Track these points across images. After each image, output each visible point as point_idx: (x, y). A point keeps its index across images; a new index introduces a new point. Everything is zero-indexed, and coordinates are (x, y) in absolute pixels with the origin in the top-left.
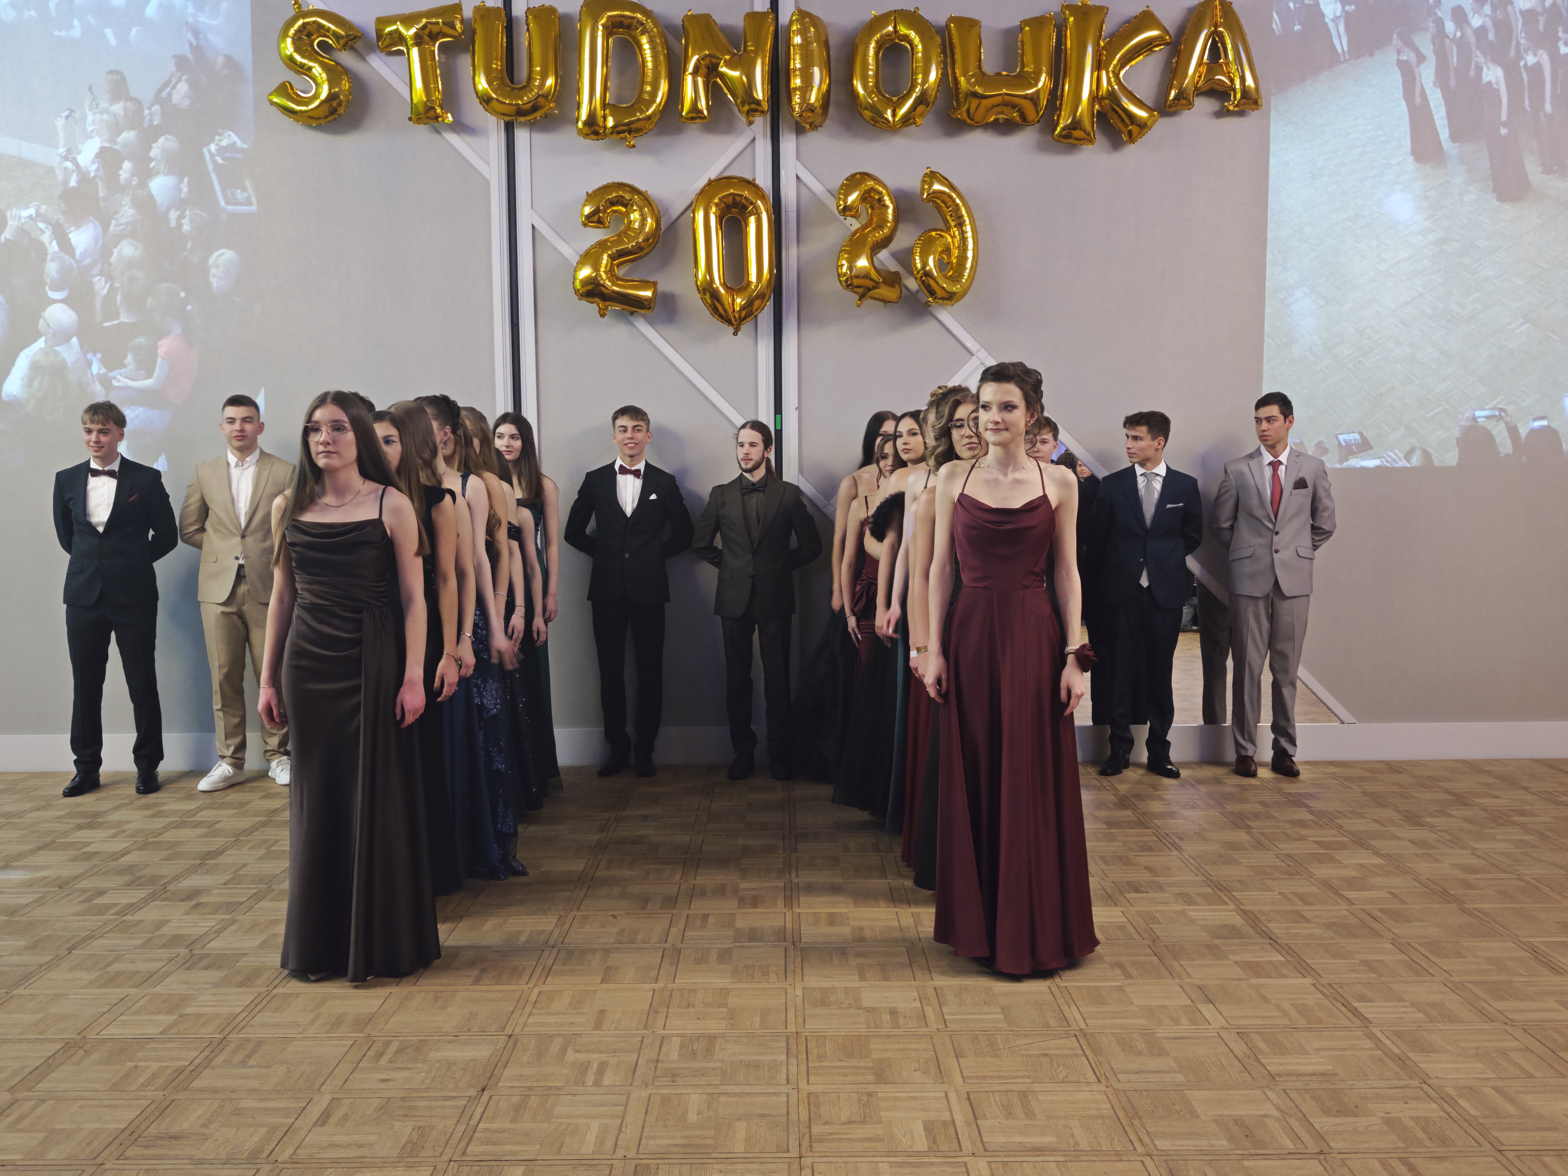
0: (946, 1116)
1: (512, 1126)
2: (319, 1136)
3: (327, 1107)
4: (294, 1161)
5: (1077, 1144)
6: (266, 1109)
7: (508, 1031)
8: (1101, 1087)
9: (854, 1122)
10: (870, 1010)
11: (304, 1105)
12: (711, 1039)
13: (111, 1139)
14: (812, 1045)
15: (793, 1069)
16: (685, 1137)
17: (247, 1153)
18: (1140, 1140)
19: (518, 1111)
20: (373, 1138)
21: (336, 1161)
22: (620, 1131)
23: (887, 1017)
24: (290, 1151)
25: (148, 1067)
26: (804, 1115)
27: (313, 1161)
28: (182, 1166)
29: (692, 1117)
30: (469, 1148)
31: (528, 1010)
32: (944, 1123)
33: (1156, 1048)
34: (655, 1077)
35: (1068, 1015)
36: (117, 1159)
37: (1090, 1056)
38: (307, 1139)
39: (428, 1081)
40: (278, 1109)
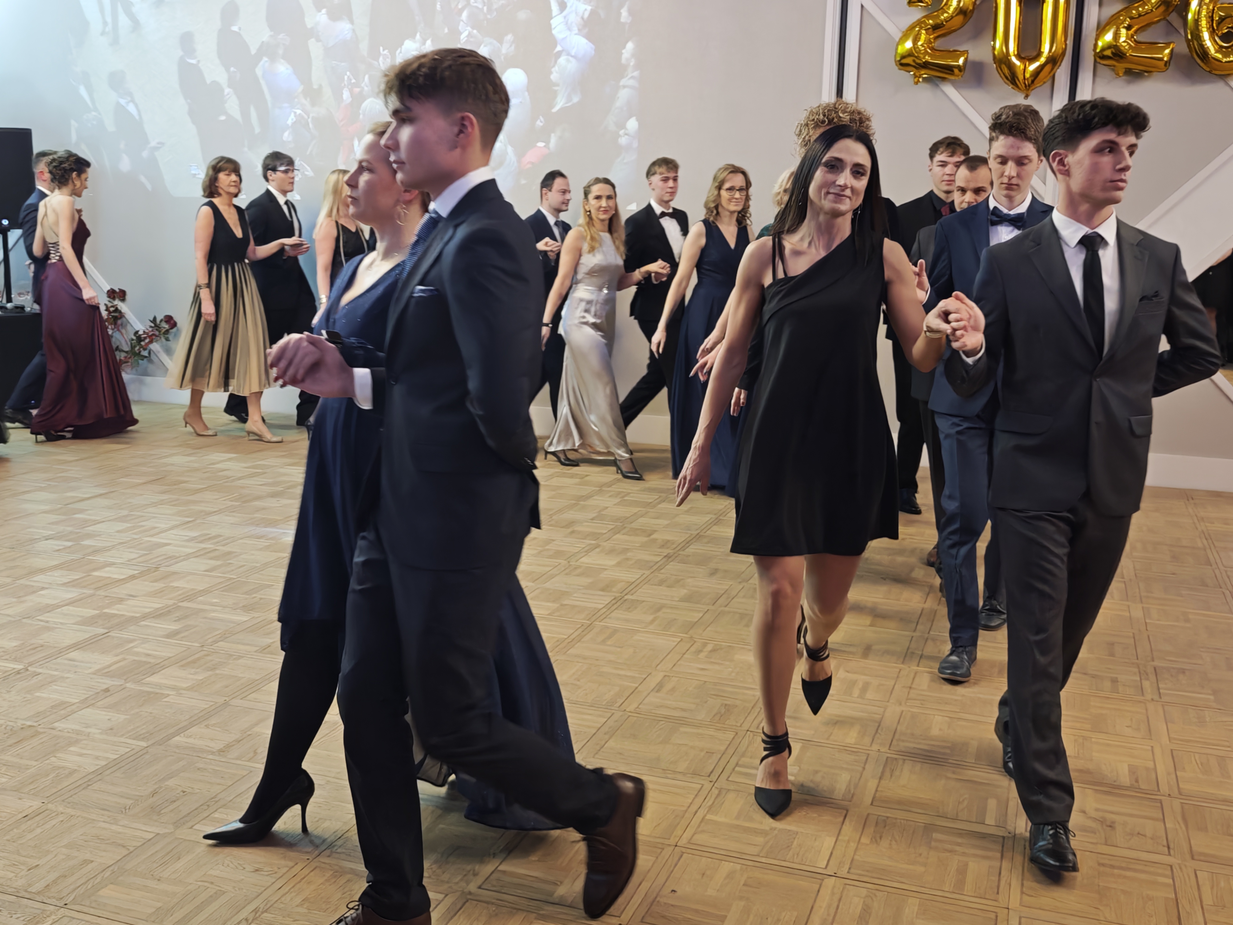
32: (1148, 769)
34: (907, 699)
38: (647, 699)
40: (628, 676)
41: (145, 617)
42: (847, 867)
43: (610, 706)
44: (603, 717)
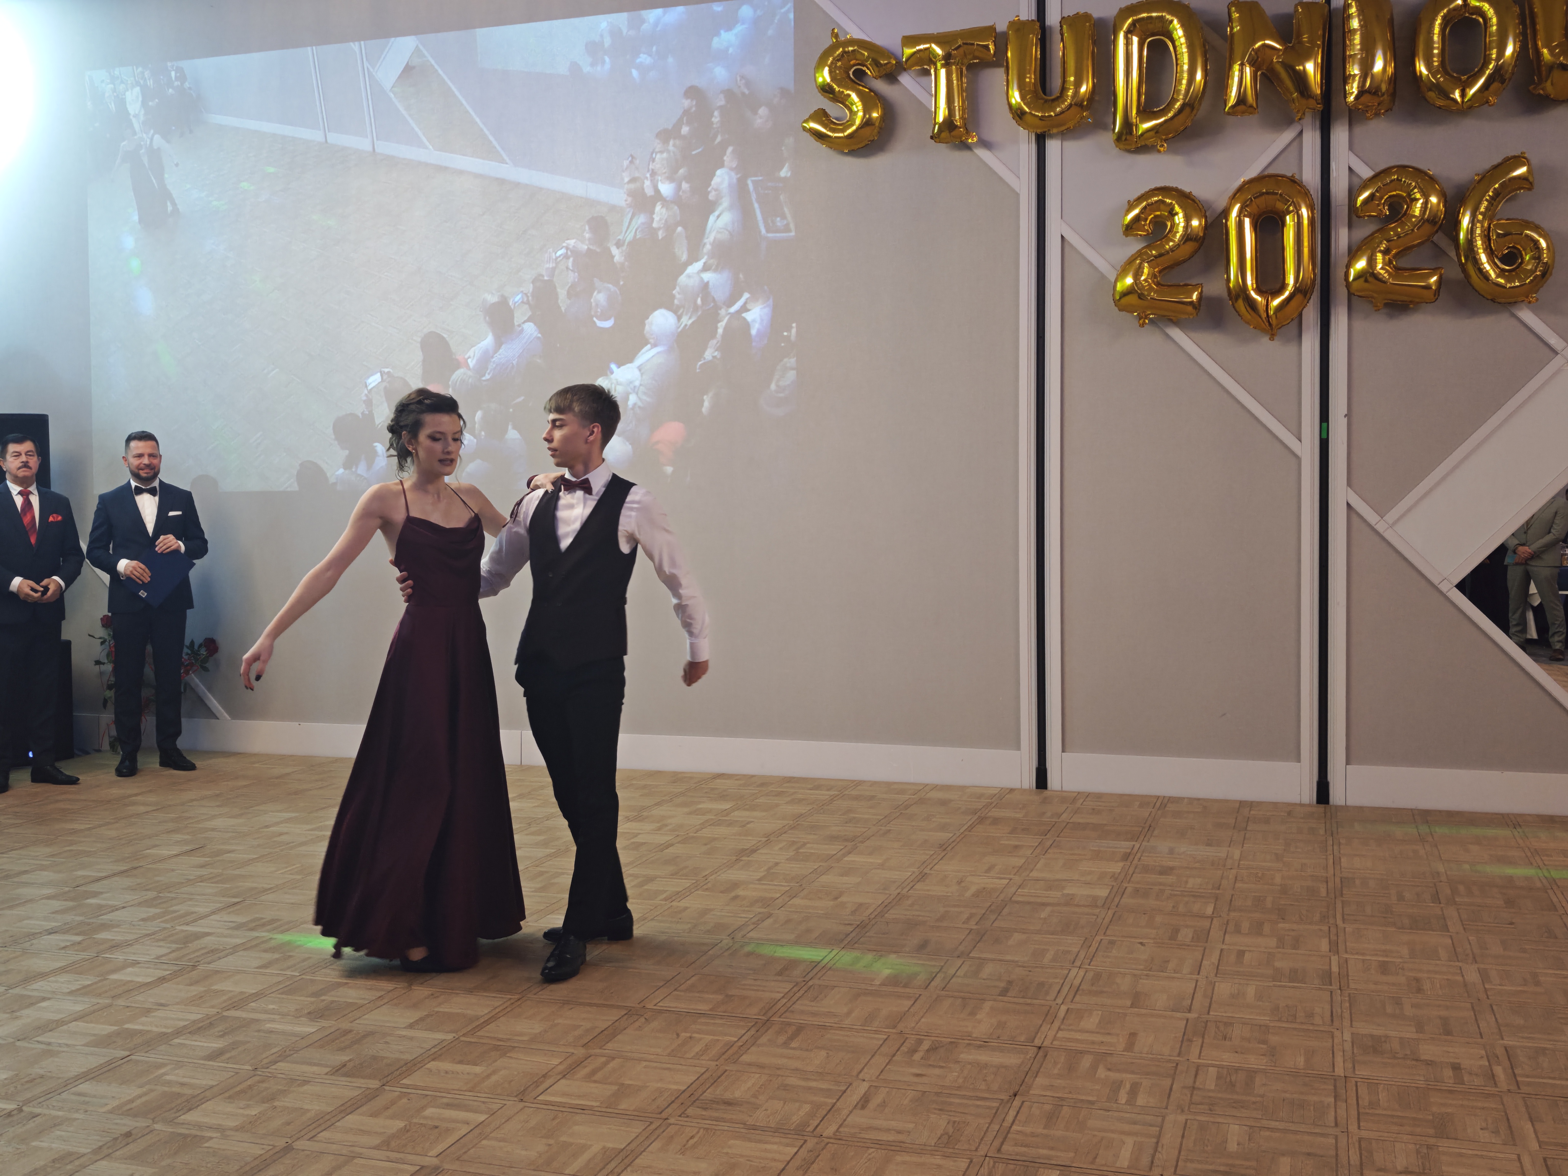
1: (1045, 1132)
2: (859, 1119)
3: (865, 1094)
4: (837, 1136)
6: (810, 1088)
7: (1037, 1042)
10: (1429, 1063)
11: (844, 1088)
12: (1251, 1074)
13: (673, 1098)
14: (1363, 1091)
15: (1342, 1112)
17: (794, 1126)
19: (1051, 1118)
20: (911, 1126)
21: (878, 1143)
22: (1156, 1150)
23: (1448, 1073)
24: (833, 1127)
25: (701, 1039)
26: (1355, 1158)
27: (855, 1139)
28: (737, 1130)
29: (1233, 1147)
30: (1003, 1146)
31: (1057, 1024)
34: (1191, 1103)
36: (680, 1116)
38: (848, 1119)
39: (961, 1080)
40: (822, 1090)
41: (178, 1032)
43: (800, 1131)
44: (793, 1146)
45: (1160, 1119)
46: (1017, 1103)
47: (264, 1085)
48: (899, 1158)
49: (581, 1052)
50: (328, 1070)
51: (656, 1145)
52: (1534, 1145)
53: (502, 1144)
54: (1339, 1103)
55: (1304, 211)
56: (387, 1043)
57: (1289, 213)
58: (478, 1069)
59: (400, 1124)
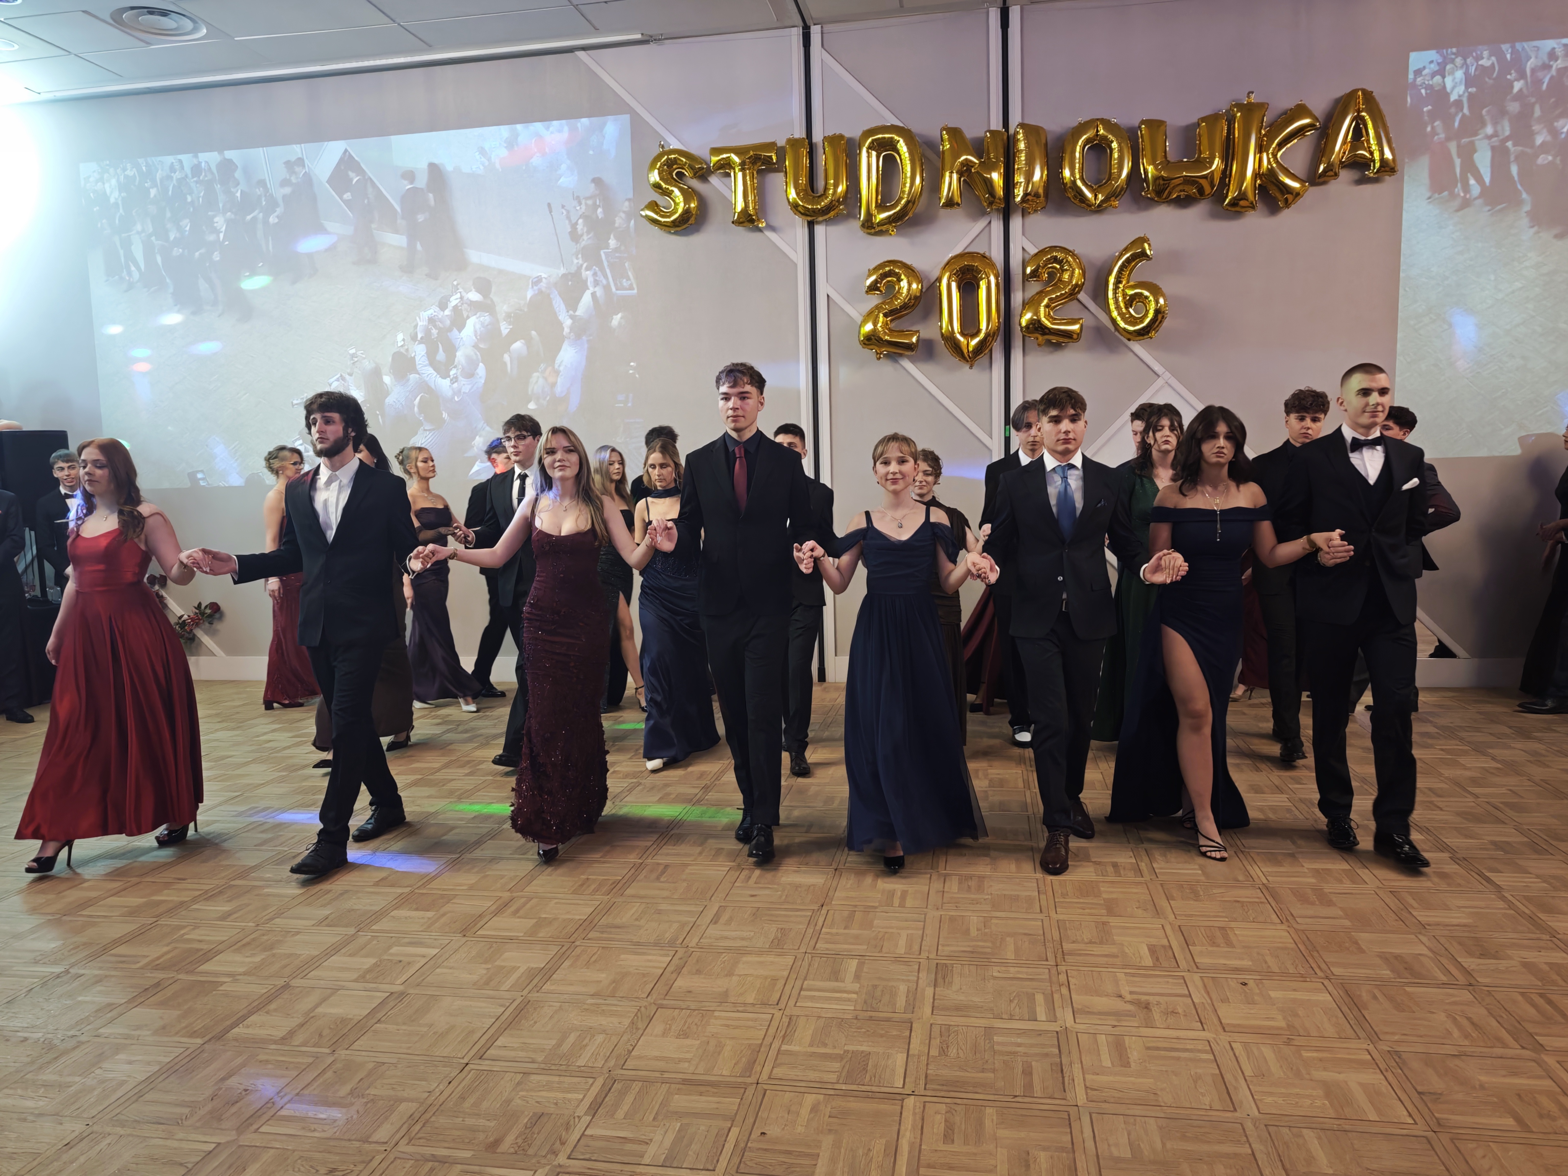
0: (1165, 942)
1: (846, 931)
2: (714, 931)
3: (717, 911)
4: (698, 946)
5: (1269, 967)
6: (677, 911)
8: (1284, 927)
9: (1095, 943)
11: (701, 910)
13: (578, 926)
15: (1044, 903)
16: (969, 946)
17: (667, 940)
18: (1319, 967)
19: (849, 921)
20: (751, 934)
21: (728, 949)
22: (922, 939)
23: (1110, 869)
24: (695, 940)
26: (1056, 936)
27: (712, 947)
28: (626, 946)
29: (974, 932)
30: (817, 945)
32: (1164, 947)
33: (1325, 900)
34: (943, 903)
35: (1252, 872)
36: (584, 939)
37: (1273, 904)
38: (706, 933)
39: (784, 897)
40: (685, 911)
42: (922, 1082)
43: (672, 943)
44: (667, 955)
45: (923, 916)
46: (824, 911)
47: (265, 938)
48: (745, 959)
49: (506, 895)
50: (314, 922)
51: (567, 964)
52: (1171, 917)
53: (451, 971)
54: (1041, 896)
55: (992, 279)
56: (358, 898)
57: (982, 279)
58: (430, 914)
59: (372, 961)
